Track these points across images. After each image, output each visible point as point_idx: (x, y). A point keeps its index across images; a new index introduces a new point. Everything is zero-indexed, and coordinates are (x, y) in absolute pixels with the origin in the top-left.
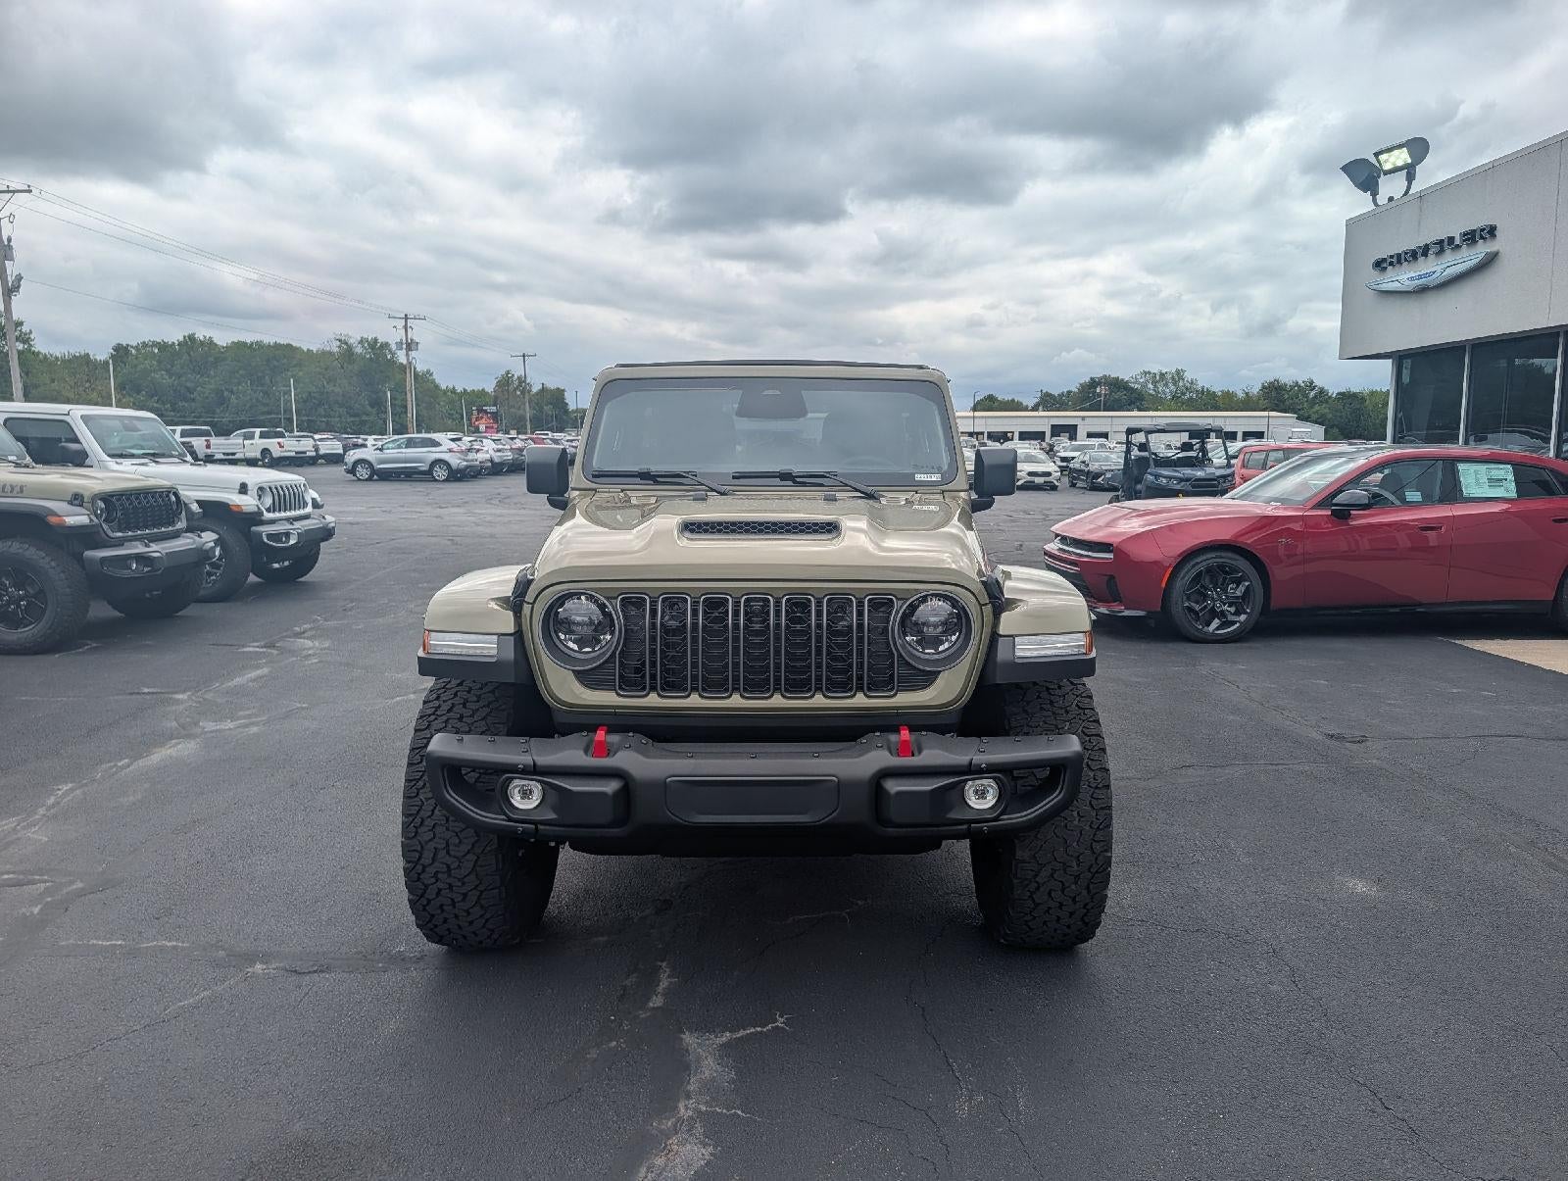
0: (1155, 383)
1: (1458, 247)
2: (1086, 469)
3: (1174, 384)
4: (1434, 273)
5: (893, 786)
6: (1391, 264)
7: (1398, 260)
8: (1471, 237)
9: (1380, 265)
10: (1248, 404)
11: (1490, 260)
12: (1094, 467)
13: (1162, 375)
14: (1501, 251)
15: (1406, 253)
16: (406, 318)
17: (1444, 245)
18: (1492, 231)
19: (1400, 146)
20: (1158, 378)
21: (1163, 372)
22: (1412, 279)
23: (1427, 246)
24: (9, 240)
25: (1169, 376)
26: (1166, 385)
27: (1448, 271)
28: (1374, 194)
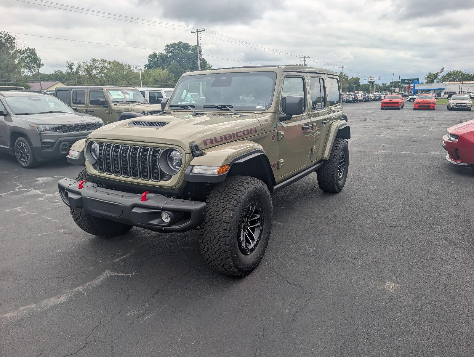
5: (135, 210)
16: (304, 58)
24: (200, 44)
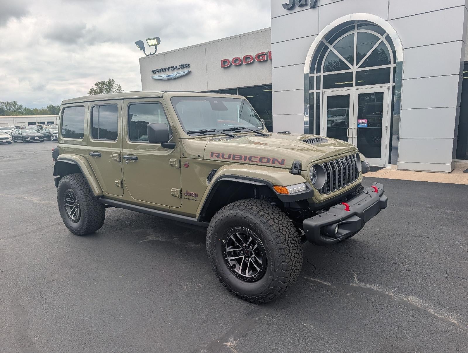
0: (6, 106)
1: (179, 69)
2: (22, 136)
3: (14, 106)
4: (173, 75)
6: (158, 72)
7: (160, 71)
8: (182, 67)
9: (153, 71)
10: (44, 112)
11: (190, 72)
12: (25, 135)
13: (9, 103)
14: (192, 71)
15: (163, 69)
17: (174, 68)
18: (188, 66)
19: (154, 39)
20: (7, 104)
21: (9, 102)
22: (166, 76)
23: (169, 68)
25: (11, 104)
26: (11, 107)
27: (178, 75)
28: (144, 51)
